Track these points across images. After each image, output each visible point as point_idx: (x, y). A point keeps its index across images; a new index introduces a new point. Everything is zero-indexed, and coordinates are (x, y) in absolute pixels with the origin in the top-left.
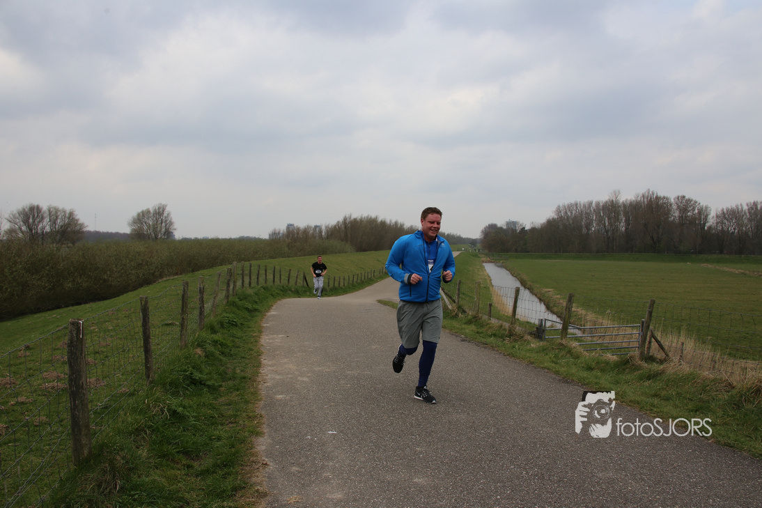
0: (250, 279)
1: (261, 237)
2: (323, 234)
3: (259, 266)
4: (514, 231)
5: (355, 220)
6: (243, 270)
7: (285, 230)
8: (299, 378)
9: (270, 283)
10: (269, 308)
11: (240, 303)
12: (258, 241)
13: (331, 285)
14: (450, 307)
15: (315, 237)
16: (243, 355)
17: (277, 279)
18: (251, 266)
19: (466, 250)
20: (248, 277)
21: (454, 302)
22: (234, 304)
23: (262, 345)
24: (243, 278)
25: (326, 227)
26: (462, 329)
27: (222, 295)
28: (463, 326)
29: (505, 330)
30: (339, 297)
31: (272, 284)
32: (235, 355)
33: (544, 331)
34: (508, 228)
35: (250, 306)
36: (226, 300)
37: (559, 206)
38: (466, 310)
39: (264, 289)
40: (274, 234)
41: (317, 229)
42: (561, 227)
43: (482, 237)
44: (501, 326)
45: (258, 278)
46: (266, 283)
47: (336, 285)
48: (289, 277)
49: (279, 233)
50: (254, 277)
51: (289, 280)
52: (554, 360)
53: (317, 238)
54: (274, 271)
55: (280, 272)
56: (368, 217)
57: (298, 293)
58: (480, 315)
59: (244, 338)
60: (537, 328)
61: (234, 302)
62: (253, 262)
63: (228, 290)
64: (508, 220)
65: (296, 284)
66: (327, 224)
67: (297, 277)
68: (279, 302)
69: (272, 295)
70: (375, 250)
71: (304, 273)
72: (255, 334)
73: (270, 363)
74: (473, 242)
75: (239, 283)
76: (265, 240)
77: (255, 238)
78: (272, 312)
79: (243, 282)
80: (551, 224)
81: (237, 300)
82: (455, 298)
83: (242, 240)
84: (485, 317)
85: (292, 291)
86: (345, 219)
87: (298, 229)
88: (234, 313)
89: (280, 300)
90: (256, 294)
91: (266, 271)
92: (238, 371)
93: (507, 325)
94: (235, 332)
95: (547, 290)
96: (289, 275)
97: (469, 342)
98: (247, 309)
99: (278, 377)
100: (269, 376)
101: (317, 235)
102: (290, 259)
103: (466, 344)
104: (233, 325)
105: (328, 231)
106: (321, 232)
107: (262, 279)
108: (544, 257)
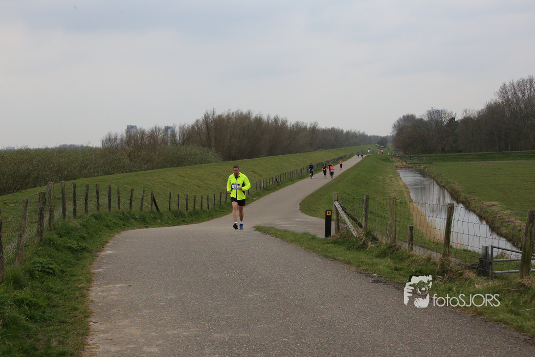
0: (75, 204)
1: (90, 145)
2: (177, 138)
3: (87, 187)
4: (439, 123)
5: (220, 117)
6: (63, 193)
7: (125, 135)
8: (145, 349)
9: (104, 209)
10: (103, 245)
11: (60, 241)
12: (87, 152)
13: (191, 208)
14: (355, 234)
15: (166, 143)
16: (63, 319)
17: (114, 203)
18: (75, 187)
19: (372, 152)
20: (72, 204)
21: (361, 226)
22: (50, 242)
23: (92, 301)
24: (64, 204)
25: (181, 128)
26: (373, 264)
27: (31, 232)
28: (375, 260)
29: (435, 264)
30: (202, 224)
31: (107, 209)
32: (51, 318)
33: (490, 263)
34: (430, 121)
35: (74, 244)
36: (38, 238)
37: (504, 85)
38: (379, 237)
39: (96, 218)
40: (109, 140)
41: (169, 132)
42: (508, 115)
43: (394, 133)
44: (429, 259)
45: (86, 203)
46: (98, 209)
47: (198, 207)
48: (131, 200)
49: (116, 139)
50: (80, 202)
51: (131, 203)
52: (513, 308)
53: (169, 143)
54: (110, 193)
55: (118, 193)
56: (237, 113)
57: (144, 221)
58: (398, 244)
59: (65, 292)
60: (481, 260)
61: (50, 240)
62: (80, 182)
63: (41, 223)
64: (430, 109)
65: (141, 209)
66: (183, 124)
67: (142, 199)
68: (116, 236)
69: (108, 226)
70: (249, 158)
71: (152, 193)
72: (82, 285)
73: (102, 327)
74: (382, 141)
75: (58, 212)
76: (97, 149)
77: (82, 147)
78: (108, 252)
79: (64, 209)
80: (492, 111)
81: (56, 236)
82: (362, 220)
83: (63, 151)
84: (405, 246)
85: (136, 219)
86: (206, 117)
87: (143, 132)
88: (50, 256)
89: (118, 233)
90: (84, 226)
91: (97, 192)
92: (54, 344)
93: (437, 257)
94: (51, 285)
95: (489, 203)
96: (131, 196)
97: (385, 283)
98: (70, 249)
99: (113, 349)
100: (101, 348)
101: (169, 140)
102: (133, 174)
103: (381, 287)
104: (48, 273)
105: (183, 135)
106: (174, 135)
107: (92, 205)
108: (484, 158)
